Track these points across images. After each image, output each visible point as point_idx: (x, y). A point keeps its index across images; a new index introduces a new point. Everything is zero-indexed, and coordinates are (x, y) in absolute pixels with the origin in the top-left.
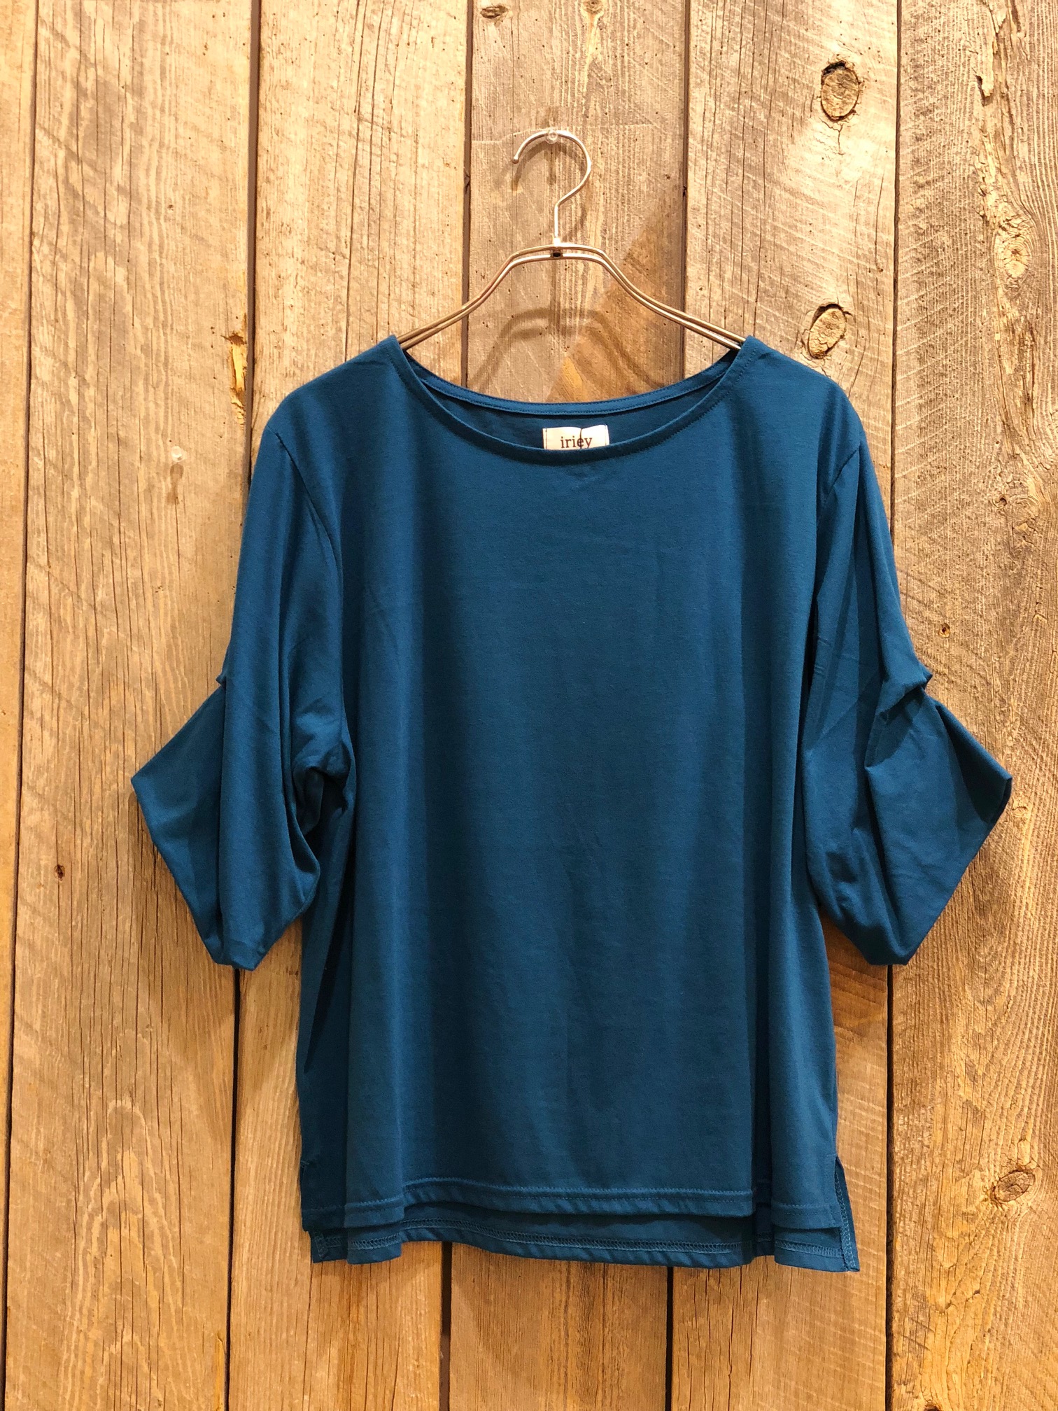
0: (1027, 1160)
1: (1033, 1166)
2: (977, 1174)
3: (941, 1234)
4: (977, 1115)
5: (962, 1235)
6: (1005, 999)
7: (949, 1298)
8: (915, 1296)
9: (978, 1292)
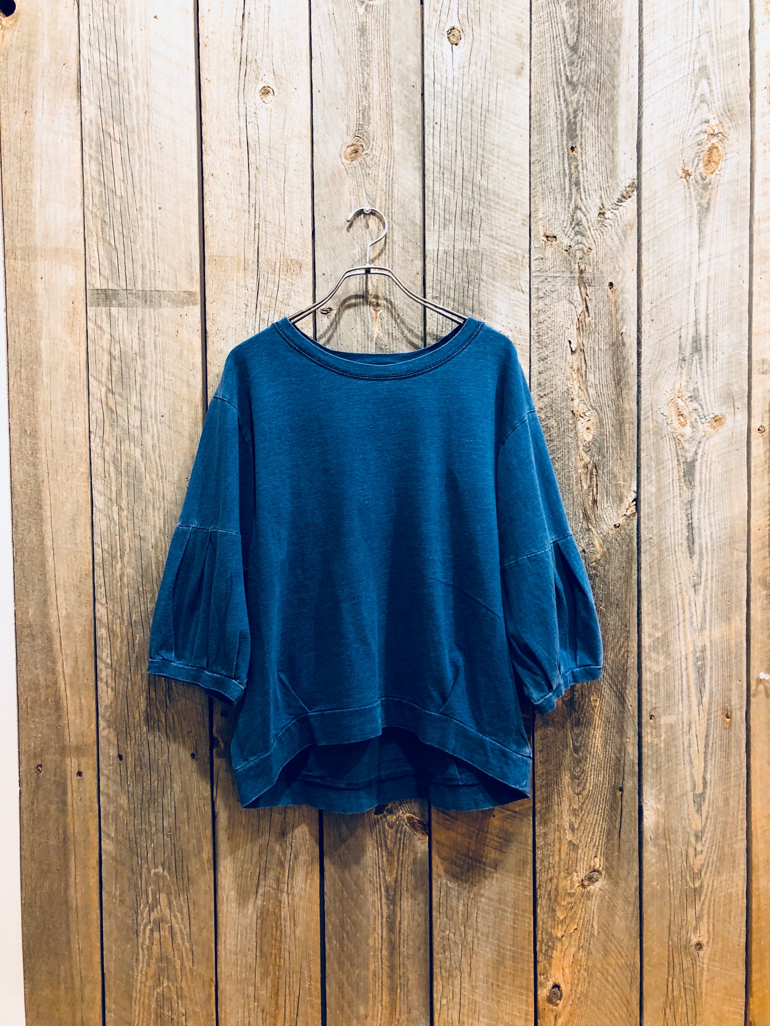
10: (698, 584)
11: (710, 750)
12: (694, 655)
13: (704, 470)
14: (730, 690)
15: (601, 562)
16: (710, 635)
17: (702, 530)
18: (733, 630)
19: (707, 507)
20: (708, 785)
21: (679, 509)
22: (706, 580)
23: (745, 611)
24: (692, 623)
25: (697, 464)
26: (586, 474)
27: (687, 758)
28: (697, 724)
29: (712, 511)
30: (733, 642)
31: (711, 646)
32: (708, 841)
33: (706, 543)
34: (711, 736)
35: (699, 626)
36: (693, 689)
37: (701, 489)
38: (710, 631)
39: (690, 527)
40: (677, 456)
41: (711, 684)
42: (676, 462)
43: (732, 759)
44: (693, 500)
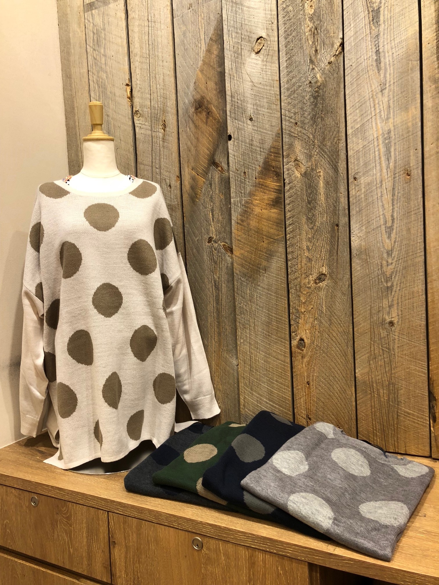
0: (324, 272)
1: (326, 273)
2: (311, 276)
3: (302, 293)
4: (310, 260)
5: (307, 293)
6: (317, 227)
7: (305, 310)
8: (295, 309)
9: (312, 308)
10: (384, 89)
11: (396, 197)
12: (383, 137)
13: (386, 13)
14: (409, 157)
15: (321, 87)
16: (394, 122)
17: (386, 52)
18: (410, 116)
19: (389, 37)
20: (395, 220)
21: (370, 43)
22: (390, 86)
23: (419, 101)
24: (381, 116)
25: (382, 9)
26: (311, 35)
27: (380, 204)
28: (386, 181)
29: (392, 38)
30: (410, 124)
31: (394, 129)
32: (396, 256)
33: (389, 61)
34: (396, 189)
35: (386, 117)
36: (383, 159)
37: (385, 25)
38: (394, 119)
39: (378, 52)
40: (368, 8)
41: (395, 154)
42: (367, 12)
43: (412, 203)
44: (379, 34)
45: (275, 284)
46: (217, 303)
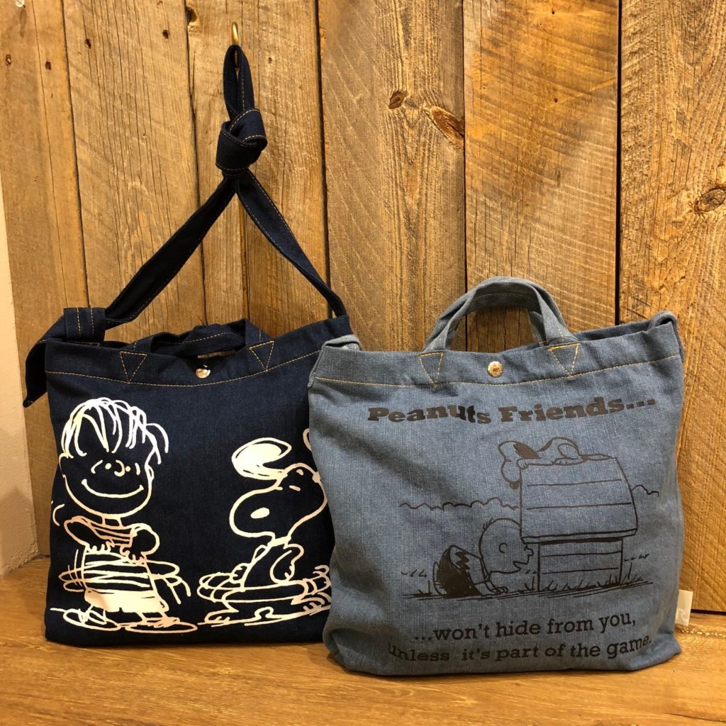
0: (723, 180)
2: (685, 193)
3: (656, 237)
4: (685, 149)
5: (672, 238)
7: (662, 282)
8: (636, 282)
9: (684, 278)
45: (583, 215)
46: (413, 272)
